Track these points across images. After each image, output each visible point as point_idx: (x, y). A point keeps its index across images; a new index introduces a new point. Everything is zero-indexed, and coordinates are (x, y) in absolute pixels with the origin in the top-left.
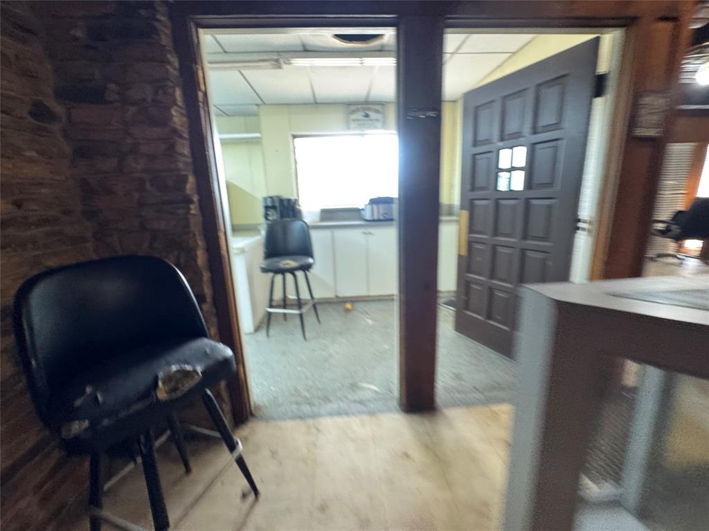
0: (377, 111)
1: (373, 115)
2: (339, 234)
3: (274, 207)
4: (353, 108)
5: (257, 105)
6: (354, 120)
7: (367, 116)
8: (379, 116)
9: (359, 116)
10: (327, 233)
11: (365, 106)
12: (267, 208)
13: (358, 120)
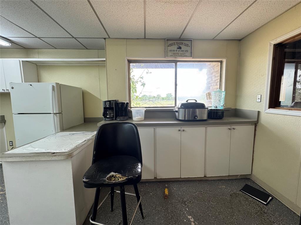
0: (187, 45)
1: (184, 48)
2: (160, 131)
3: (111, 108)
4: (170, 42)
5: (105, 39)
6: (171, 51)
7: (180, 48)
8: (189, 49)
9: (175, 48)
10: (151, 130)
11: (179, 41)
12: (105, 109)
13: (174, 51)
